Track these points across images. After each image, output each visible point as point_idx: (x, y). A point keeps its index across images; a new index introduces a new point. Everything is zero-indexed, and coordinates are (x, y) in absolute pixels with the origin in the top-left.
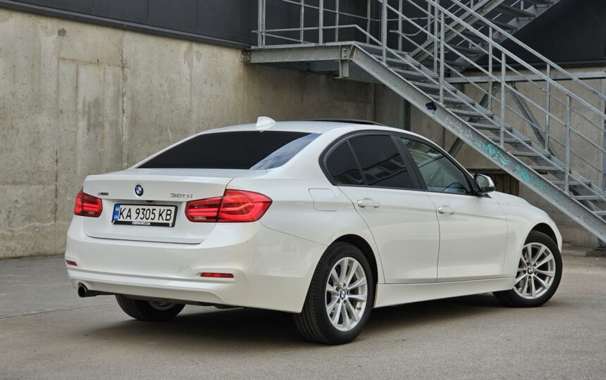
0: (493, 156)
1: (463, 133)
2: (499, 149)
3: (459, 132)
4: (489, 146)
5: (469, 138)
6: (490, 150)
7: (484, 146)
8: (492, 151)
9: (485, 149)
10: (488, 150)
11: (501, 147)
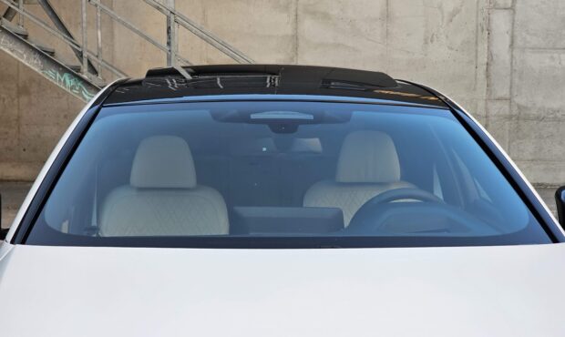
0: (71, 89)
1: (28, 59)
2: (81, 79)
3: (22, 56)
4: (66, 76)
5: (37, 64)
6: (68, 81)
7: (58, 75)
8: (70, 82)
9: (60, 80)
10: (65, 81)
11: (85, 76)
